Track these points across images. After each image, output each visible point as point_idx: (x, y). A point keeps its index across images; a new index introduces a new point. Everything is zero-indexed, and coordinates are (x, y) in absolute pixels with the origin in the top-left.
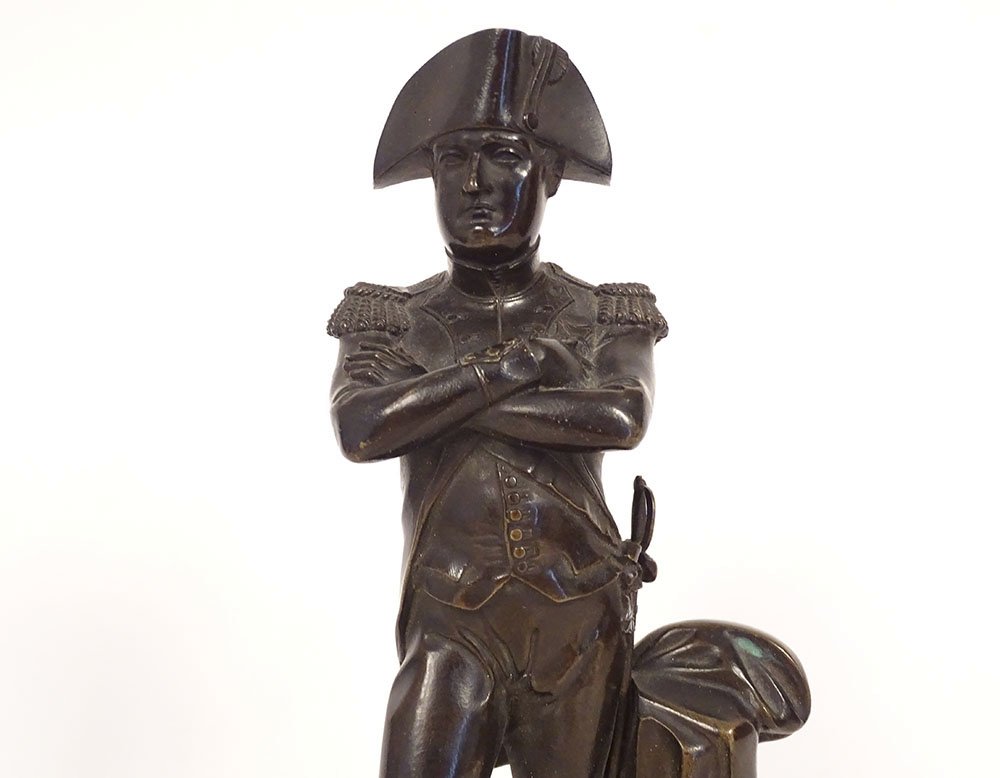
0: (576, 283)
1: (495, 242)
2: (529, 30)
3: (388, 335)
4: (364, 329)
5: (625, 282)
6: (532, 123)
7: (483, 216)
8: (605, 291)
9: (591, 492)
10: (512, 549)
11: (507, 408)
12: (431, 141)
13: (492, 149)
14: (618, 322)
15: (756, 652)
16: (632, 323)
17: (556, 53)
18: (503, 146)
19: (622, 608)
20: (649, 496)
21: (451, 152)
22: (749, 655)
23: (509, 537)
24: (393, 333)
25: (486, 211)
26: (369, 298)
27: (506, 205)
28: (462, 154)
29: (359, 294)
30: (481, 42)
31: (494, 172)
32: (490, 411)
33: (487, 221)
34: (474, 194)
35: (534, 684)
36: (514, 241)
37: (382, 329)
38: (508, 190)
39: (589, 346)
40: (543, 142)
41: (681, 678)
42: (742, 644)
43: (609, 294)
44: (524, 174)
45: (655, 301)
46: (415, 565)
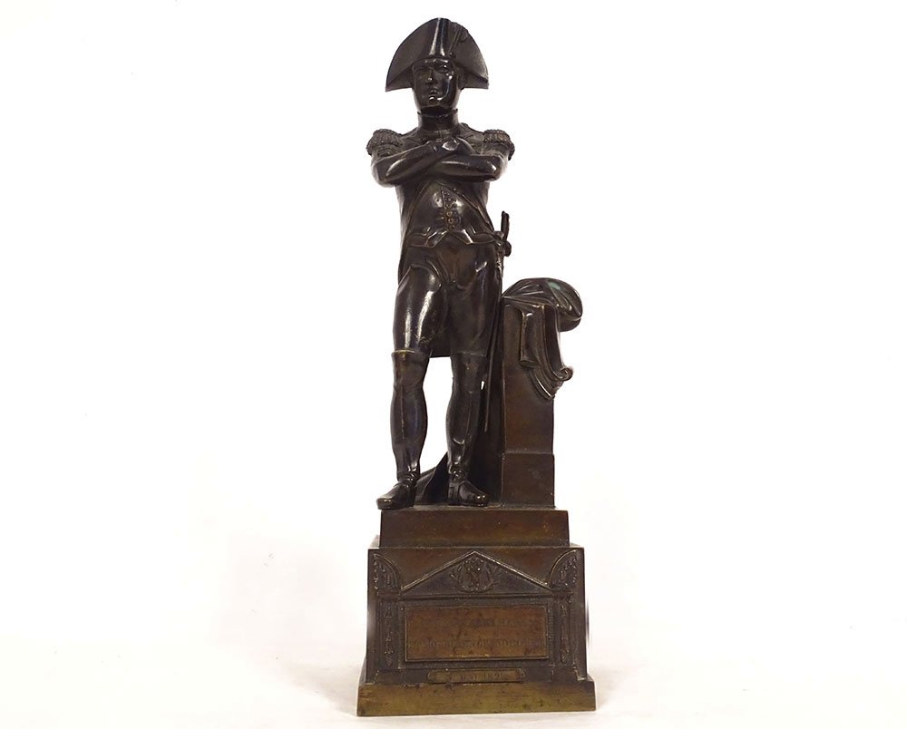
1: (439, 104)
2: (452, 20)
3: (394, 146)
6: (453, 56)
7: (433, 93)
8: (487, 133)
9: (481, 204)
10: (448, 221)
11: (444, 162)
12: (412, 65)
13: (438, 66)
14: (492, 142)
15: (558, 288)
17: (463, 30)
18: (442, 65)
20: (507, 216)
21: (420, 68)
22: (555, 289)
24: (396, 146)
25: (435, 91)
26: (385, 133)
27: (443, 88)
28: (425, 68)
29: (380, 132)
30: (432, 23)
31: (438, 75)
32: (438, 164)
33: (436, 95)
34: (431, 83)
35: (458, 286)
36: (446, 107)
37: (392, 144)
38: (444, 82)
40: (459, 65)
42: (552, 285)
43: (489, 133)
44: (451, 77)
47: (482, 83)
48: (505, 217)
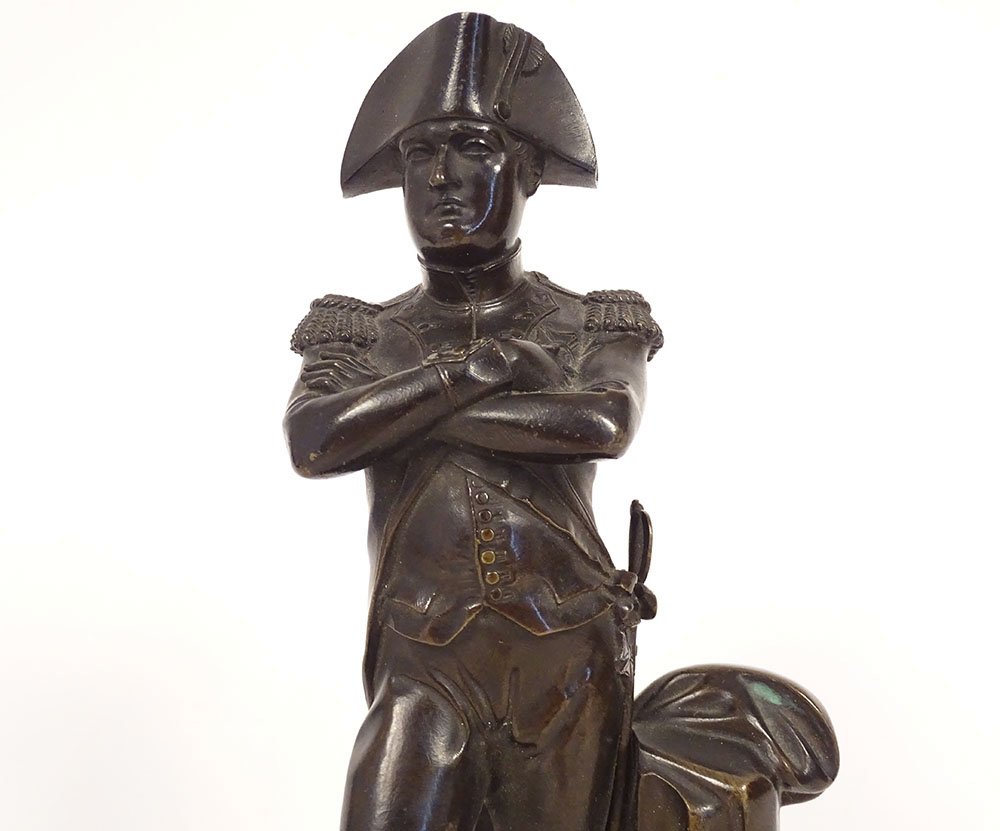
0: (562, 292)
1: (465, 241)
3: (353, 346)
4: (326, 341)
5: (616, 289)
6: (503, 114)
7: (451, 212)
8: (594, 299)
9: (577, 512)
10: (484, 575)
12: (397, 138)
13: (460, 141)
14: (606, 329)
15: (774, 699)
16: (622, 329)
17: (529, 43)
18: (473, 137)
19: (616, 647)
20: (646, 521)
21: (418, 145)
22: (766, 703)
23: (480, 559)
24: (359, 345)
25: (456, 207)
26: (335, 309)
27: (478, 201)
28: (428, 148)
29: (325, 306)
30: (449, 24)
31: (463, 166)
32: (455, 418)
33: (457, 217)
34: (441, 188)
35: (517, 734)
36: (486, 242)
37: (348, 340)
38: (480, 184)
39: (575, 354)
40: (518, 135)
41: (688, 730)
42: (758, 690)
43: (597, 301)
44: (497, 168)
45: (649, 310)
46: (380, 597)
47: (583, 172)
48: (640, 522)
